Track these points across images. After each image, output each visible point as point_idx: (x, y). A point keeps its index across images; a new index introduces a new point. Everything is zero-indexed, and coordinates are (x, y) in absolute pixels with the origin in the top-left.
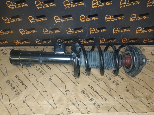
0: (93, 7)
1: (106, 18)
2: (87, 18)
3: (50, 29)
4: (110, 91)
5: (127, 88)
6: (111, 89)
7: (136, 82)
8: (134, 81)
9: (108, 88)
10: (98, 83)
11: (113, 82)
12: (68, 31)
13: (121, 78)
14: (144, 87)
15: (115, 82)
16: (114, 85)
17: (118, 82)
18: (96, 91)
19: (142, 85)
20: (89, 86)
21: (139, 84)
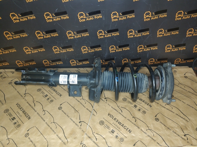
0: (113, 20)
1: (129, 34)
2: (106, 33)
3: (62, 47)
4: (135, 121)
5: (157, 117)
6: (136, 119)
7: (168, 109)
8: (165, 108)
9: (133, 117)
11: (139, 110)
12: (84, 49)
14: (177, 115)
15: (142, 110)
16: (141, 114)
17: (146, 110)
18: (118, 121)
19: (175, 112)
20: (110, 116)
21: (171, 111)
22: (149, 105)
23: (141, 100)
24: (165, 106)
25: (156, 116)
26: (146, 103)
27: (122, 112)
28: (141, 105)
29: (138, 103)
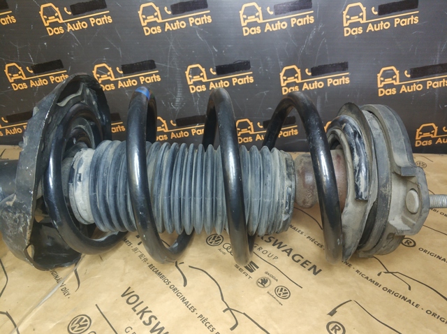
4: (232, 329)
5: (335, 318)
6: (240, 317)
7: (389, 291)
8: (377, 284)
9: (229, 309)
10: (180, 284)
11: (264, 282)
12: (101, 74)
13: (308, 267)
14: (434, 315)
15: (274, 284)
16: (267, 298)
17: (290, 286)
18: (154, 322)
19: (422, 305)
20: (127, 297)
21: (404, 298)
22: (310, 266)
23: (279, 248)
24: (378, 279)
25: (332, 313)
26: (297, 258)
27: (185, 284)
28: (276, 263)
29: (265, 257)
